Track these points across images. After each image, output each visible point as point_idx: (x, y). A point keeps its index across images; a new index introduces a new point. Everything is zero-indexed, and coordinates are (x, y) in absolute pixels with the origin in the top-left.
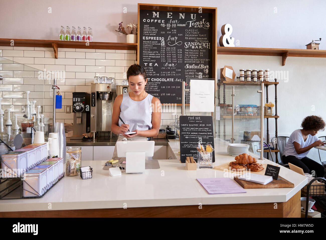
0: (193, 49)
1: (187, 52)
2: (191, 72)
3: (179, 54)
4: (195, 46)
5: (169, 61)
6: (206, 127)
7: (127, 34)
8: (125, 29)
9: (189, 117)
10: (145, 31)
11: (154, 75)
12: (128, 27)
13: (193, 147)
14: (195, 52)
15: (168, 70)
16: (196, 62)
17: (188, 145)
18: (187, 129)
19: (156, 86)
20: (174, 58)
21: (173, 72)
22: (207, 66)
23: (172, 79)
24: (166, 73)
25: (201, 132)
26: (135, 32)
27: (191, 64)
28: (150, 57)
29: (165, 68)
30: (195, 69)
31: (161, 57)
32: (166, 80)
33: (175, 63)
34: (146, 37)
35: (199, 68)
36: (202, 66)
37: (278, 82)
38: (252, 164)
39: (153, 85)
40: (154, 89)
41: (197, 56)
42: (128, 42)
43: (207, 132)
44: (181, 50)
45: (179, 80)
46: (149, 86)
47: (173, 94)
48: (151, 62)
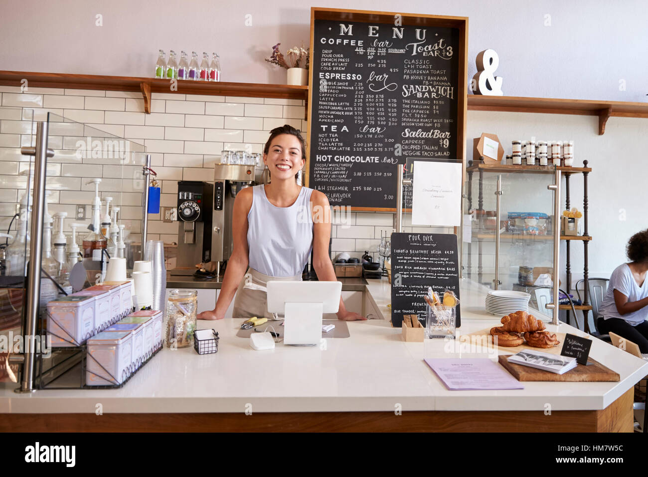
0: (420, 99)
1: (407, 104)
2: (415, 144)
3: (391, 107)
4: (423, 93)
5: (370, 122)
6: (443, 255)
7: (288, 68)
8: (284, 58)
9: (410, 236)
10: (323, 61)
11: (341, 149)
12: (291, 53)
13: (417, 295)
14: (423, 105)
15: (368, 140)
16: (424, 125)
17: (406, 291)
18: (405, 260)
19: (343, 171)
20: (380, 116)
21: (378, 145)
22: (447, 133)
23: (377, 158)
24: (364, 145)
25: (434, 265)
26: (304, 63)
27: (414, 129)
28: (332, 113)
29: (362, 136)
30: (423, 139)
31: (354, 113)
32: (363, 160)
33: (382, 127)
34: (326, 74)
35: (430, 136)
36: (437, 134)
37: (591, 168)
38: (535, 332)
39: (338, 169)
40: (340, 178)
41: (428, 112)
42: (289, 84)
43: (446, 266)
44: (395, 101)
45: (389, 160)
46: (330, 170)
47: (378, 188)
48: (335, 124)
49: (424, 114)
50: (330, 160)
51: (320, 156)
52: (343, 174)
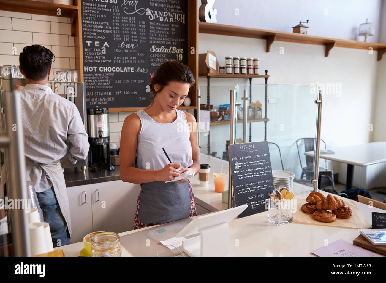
0: (162, 23)
1: (153, 26)
2: (159, 58)
3: (141, 28)
4: (164, 18)
5: (126, 40)
6: (262, 158)
11: (104, 61)
14: (164, 27)
15: (125, 54)
16: (165, 43)
17: (243, 189)
19: (107, 79)
20: (134, 35)
21: (132, 58)
22: (181, 49)
23: (132, 69)
24: (122, 58)
27: (159, 46)
28: (95, 30)
29: (120, 51)
30: (165, 53)
31: (113, 32)
32: (122, 70)
33: (135, 43)
35: (170, 51)
36: (175, 50)
39: (102, 78)
40: (104, 85)
41: (168, 33)
44: (144, 23)
45: (142, 70)
46: (96, 79)
47: (134, 92)
48: (98, 40)
49: (165, 34)
50: (95, 71)
51: (87, 67)
52: (107, 82)
